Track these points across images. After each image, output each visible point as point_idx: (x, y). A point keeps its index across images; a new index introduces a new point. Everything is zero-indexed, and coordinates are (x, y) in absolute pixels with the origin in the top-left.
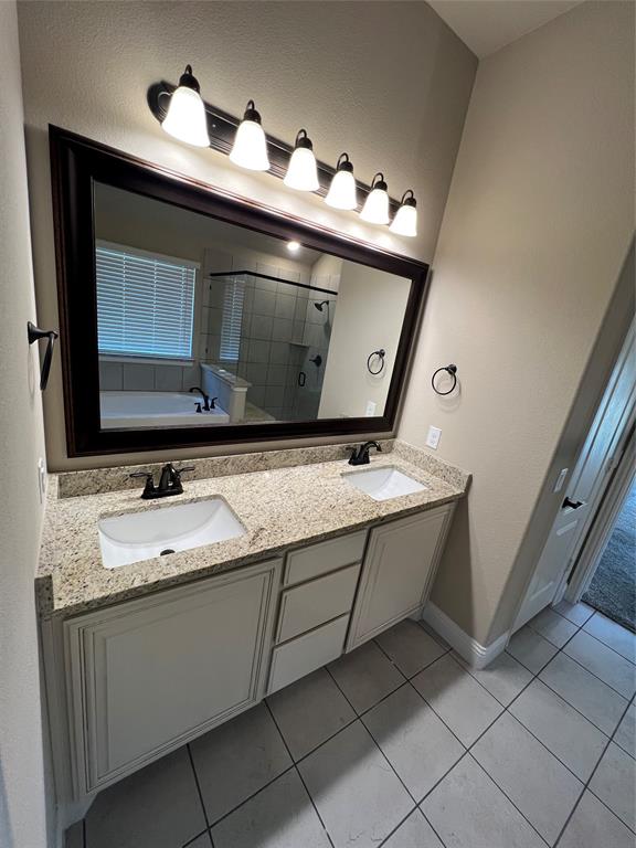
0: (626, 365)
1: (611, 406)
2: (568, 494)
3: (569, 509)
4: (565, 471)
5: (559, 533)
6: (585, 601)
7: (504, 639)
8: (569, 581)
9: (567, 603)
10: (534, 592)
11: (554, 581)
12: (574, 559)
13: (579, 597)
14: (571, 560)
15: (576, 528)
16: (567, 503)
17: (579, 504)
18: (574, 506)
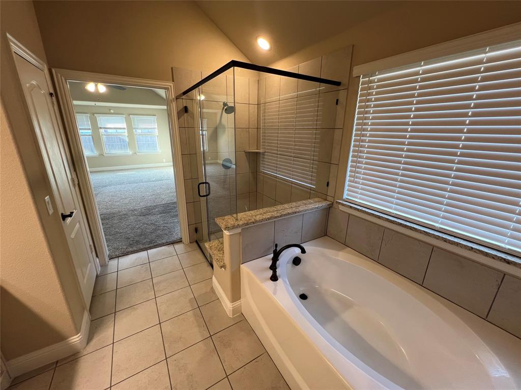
0: (39, 116)
1: (48, 146)
2: (61, 211)
3: (69, 220)
4: (47, 198)
5: (73, 236)
6: (111, 258)
7: (86, 316)
8: (97, 256)
9: (104, 266)
10: (84, 278)
11: (90, 262)
12: (92, 244)
13: (107, 259)
14: (90, 246)
15: (80, 227)
16: (64, 217)
17: (72, 213)
18: (70, 216)
